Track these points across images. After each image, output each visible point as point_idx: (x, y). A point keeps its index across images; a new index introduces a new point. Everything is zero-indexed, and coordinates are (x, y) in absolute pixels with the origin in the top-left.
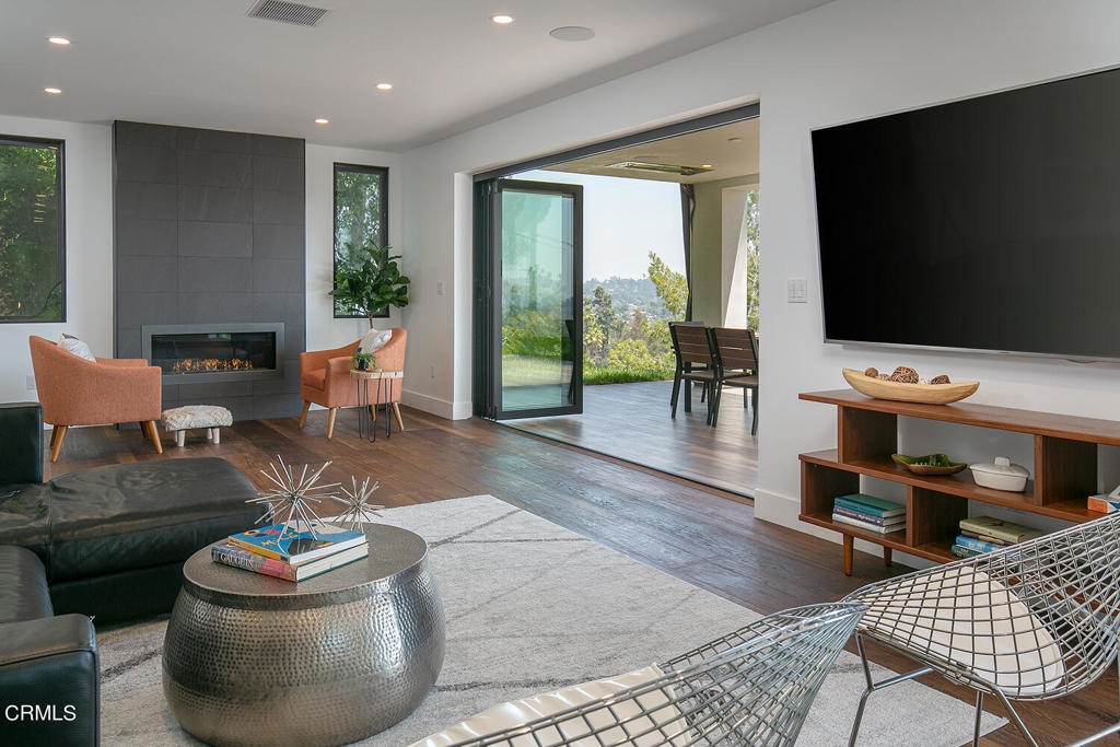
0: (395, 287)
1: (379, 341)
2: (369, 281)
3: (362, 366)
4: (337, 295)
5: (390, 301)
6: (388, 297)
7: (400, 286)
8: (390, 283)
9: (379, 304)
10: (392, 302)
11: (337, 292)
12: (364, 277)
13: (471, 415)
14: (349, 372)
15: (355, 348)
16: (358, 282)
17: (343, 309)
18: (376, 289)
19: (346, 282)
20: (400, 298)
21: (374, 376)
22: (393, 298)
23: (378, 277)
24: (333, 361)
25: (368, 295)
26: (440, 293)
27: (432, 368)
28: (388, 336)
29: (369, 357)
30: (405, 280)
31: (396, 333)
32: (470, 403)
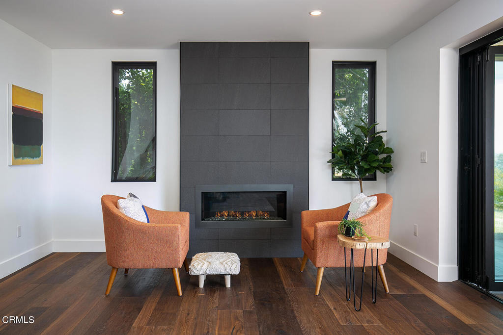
0: (382, 156)
1: (365, 206)
2: (359, 151)
3: (349, 232)
4: (335, 163)
5: (378, 168)
6: (375, 165)
7: (385, 155)
8: (376, 154)
9: (367, 170)
10: (379, 169)
11: (335, 161)
12: (356, 149)
13: (456, 279)
14: (336, 237)
15: (344, 211)
16: (351, 153)
17: (339, 174)
18: (365, 158)
19: (340, 153)
20: (386, 165)
21: (360, 246)
22: (379, 165)
23: (367, 148)
24: (320, 225)
25: (358, 162)
26: (423, 161)
27: (415, 226)
28: (373, 202)
29: (355, 224)
30: (390, 151)
31: (382, 199)
32: (455, 267)
